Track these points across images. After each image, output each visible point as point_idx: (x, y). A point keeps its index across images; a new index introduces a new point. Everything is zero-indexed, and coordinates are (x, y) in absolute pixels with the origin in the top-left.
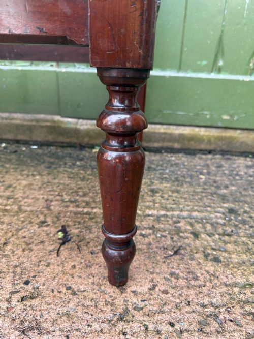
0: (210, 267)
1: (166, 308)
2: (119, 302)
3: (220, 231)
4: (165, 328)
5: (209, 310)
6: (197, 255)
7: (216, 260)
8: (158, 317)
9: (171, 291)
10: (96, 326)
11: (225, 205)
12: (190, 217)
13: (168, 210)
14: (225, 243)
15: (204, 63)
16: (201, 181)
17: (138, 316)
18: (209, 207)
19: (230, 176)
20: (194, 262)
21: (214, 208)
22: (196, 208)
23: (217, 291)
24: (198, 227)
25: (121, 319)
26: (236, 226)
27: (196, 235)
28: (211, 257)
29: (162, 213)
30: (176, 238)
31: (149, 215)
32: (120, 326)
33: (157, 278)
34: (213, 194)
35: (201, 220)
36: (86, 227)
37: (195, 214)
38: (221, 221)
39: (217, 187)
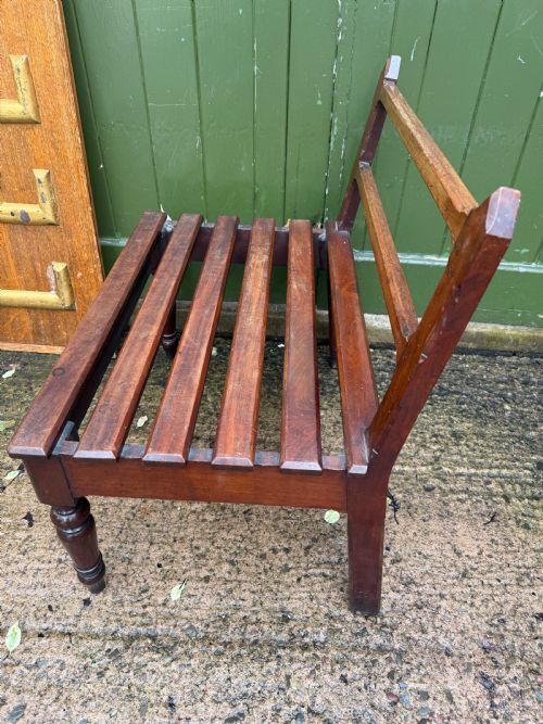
0: (521, 533)
1: (493, 569)
2: (459, 564)
3: (529, 493)
4: (495, 583)
5: (523, 570)
6: (510, 522)
7: (526, 527)
8: (489, 575)
9: (494, 555)
10: (449, 581)
11: (533, 457)
12: (500, 475)
13: (477, 468)
14: (534, 508)
15: (524, 251)
16: (507, 414)
17: (475, 574)
18: (518, 460)
20: (508, 529)
21: (522, 462)
22: (504, 462)
23: (528, 556)
25: (464, 576)
27: (507, 499)
28: (521, 524)
29: (473, 471)
30: (490, 502)
31: (461, 475)
32: (465, 581)
33: (482, 545)
34: (521, 438)
35: (511, 480)
36: (407, 491)
37: (504, 472)
38: (530, 480)
39: (525, 426)
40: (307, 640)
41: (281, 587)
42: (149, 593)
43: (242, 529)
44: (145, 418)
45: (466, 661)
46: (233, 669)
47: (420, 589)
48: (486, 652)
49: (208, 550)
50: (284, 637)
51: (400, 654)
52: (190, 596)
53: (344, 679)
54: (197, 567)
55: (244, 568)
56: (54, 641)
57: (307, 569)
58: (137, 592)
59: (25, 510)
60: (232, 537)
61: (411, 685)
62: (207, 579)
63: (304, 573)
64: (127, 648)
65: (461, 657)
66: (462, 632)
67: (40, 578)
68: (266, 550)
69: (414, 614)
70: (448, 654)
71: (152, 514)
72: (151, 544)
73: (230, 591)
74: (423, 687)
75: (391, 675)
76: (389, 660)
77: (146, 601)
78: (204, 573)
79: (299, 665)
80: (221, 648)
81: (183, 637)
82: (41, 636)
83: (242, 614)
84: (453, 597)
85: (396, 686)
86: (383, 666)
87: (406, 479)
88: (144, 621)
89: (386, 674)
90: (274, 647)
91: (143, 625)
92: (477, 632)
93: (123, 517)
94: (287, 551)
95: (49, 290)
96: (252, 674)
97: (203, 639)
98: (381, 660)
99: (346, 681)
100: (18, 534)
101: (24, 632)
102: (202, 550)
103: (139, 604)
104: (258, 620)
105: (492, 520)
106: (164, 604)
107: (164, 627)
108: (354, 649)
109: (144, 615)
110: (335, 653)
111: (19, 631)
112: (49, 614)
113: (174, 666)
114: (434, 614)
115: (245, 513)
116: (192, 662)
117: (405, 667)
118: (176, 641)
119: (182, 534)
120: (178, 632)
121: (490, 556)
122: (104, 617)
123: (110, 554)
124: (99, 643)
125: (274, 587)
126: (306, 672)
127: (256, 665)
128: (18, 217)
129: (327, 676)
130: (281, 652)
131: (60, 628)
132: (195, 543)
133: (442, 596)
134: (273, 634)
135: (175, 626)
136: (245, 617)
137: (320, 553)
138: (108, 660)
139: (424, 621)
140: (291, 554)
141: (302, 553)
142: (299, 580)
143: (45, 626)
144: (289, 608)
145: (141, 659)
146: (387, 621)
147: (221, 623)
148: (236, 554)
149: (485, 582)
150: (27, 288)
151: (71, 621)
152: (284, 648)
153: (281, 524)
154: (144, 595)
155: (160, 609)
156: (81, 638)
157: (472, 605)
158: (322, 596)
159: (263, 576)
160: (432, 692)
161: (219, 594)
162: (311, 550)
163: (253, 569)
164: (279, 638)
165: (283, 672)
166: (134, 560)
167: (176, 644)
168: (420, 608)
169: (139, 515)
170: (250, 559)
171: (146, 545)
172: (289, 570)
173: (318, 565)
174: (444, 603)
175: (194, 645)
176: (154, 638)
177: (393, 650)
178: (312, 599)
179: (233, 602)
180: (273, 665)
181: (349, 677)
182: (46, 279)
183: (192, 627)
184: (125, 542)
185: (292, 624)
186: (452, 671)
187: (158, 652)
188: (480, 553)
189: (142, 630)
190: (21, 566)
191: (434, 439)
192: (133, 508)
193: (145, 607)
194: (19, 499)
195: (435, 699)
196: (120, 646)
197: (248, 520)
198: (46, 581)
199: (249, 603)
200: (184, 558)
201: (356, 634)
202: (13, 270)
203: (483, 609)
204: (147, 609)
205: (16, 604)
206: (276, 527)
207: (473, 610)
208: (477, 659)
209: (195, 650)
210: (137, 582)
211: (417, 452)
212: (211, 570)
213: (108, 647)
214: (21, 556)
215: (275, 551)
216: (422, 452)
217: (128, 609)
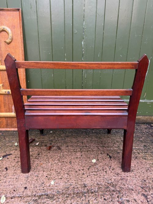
0: (144, 160)
1: (139, 169)
3: (144, 151)
4: (140, 172)
5: (147, 169)
6: (141, 158)
7: (145, 159)
11: (143, 144)
12: (135, 148)
14: (146, 155)
17: (135, 170)
19: (141, 133)
20: (141, 160)
21: (140, 145)
23: (147, 165)
24: (138, 151)
26: (147, 150)
27: (139, 153)
30: (134, 155)
32: (133, 172)
33: (135, 164)
34: (139, 140)
35: (139, 149)
36: (113, 154)
37: (136, 148)
38: (143, 149)
39: (139, 138)
40: (92, 191)
41: (83, 178)
42: (44, 184)
43: (70, 166)
44: (39, 143)
45: (138, 191)
46: (72, 200)
47: (121, 175)
48: (142, 188)
49: (60, 172)
50: (86, 190)
51: (119, 191)
52: (57, 183)
53: (105, 199)
54: (58, 176)
55: (71, 175)
56: (16, 199)
57: (89, 173)
58: (41, 184)
59: (5, 167)
60: (67, 168)
61: (124, 199)
62: (61, 179)
63: (89, 174)
64: (39, 199)
65: (136, 190)
66: (135, 184)
67: (10, 183)
68: (77, 170)
69: (121, 181)
70: (132, 190)
71: (43, 164)
72: (44, 171)
73: (68, 181)
74: (127, 199)
75: (118, 197)
76: (117, 193)
77: (44, 186)
78: (60, 177)
79: (91, 197)
80: (68, 195)
81: (56, 194)
82: (12, 198)
83: (72, 186)
84: (130, 176)
85: (120, 199)
86: (115, 195)
87: (112, 151)
88: (44, 191)
89: (116, 197)
90: (83, 194)
91: (43, 192)
92: (139, 184)
93: (34, 166)
94: (83, 170)
95: (12, 112)
96: (78, 201)
97: (62, 194)
98: (114, 193)
99: (105, 200)
100: (3, 173)
101: (6, 198)
102: (59, 172)
103: (42, 187)
104: (77, 188)
105: (136, 158)
106: (49, 186)
107: (50, 192)
108: (106, 191)
109: (43, 190)
110: (101, 193)
111: (5, 198)
112: (14, 192)
113: (54, 202)
114: (126, 181)
115: (70, 162)
116: (60, 200)
117: (121, 194)
118: (54, 195)
119: (52, 168)
120: (54, 193)
121: (138, 166)
122: (31, 191)
123: (32, 175)
124: (30, 198)
125: (81, 179)
126: (94, 199)
127: (79, 198)
128: (7, 93)
129: (100, 199)
130: (85, 195)
131: (18, 196)
132: (56, 170)
133: (127, 176)
134: (82, 190)
135: (53, 191)
136: (73, 187)
137: (92, 169)
138: (34, 202)
139: (124, 183)
140: (84, 170)
141: (87, 170)
142: (87, 176)
143: (13, 195)
144: (86, 183)
145: (44, 201)
146: (114, 184)
147: (67, 189)
148: (69, 172)
149: (138, 172)
150: (6, 112)
151: (21, 193)
152: (86, 193)
153: (80, 164)
154: (43, 184)
155: (48, 187)
156: (25, 197)
157: (136, 178)
158: (95, 179)
159: (77, 176)
160: (130, 200)
161: (65, 182)
162: (90, 169)
163: (74, 175)
164: (84, 191)
165: (87, 199)
166: (39, 176)
167: (54, 196)
168: (122, 180)
169: (39, 165)
170: (73, 173)
171: (42, 172)
172: (84, 174)
173: (92, 172)
174: (128, 178)
175: (60, 196)
176: (47, 195)
177: (117, 191)
178: (92, 181)
179: (69, 184)
180: (84, 198)
181: (106, 198)
182: (12, 109)
183: (58, 191)
184: (36, 172)
185: (87, 187)
186: (135, 194)
187: (49, 199)
188: (135, 165)
189: (43, 193)
190: (5, 181)
191: (117, 142)
192: (37, 164)
193: (43, 187)
194: (3, 164)
195: (131, 201)
196: (37, 198)
197: (71, 164)
198: (13, 184)
199: (74, 183)
200: (54, 174)
201: (106, 188)
202: (3, 107)
203: (139, 179)
204: (44, 188)
205: (3, 191)
206: (79, 165)
207: (137, 179)
208: (140, 190)
209: (60, 197)
210: (41, 181)
211: (113, 145)
212: (62, 176)
213: (33, 199)
214: (4, 178)
215: (79, 170)
216: (115, 145)
217: (38, 188)
